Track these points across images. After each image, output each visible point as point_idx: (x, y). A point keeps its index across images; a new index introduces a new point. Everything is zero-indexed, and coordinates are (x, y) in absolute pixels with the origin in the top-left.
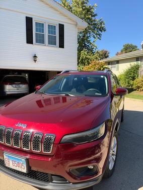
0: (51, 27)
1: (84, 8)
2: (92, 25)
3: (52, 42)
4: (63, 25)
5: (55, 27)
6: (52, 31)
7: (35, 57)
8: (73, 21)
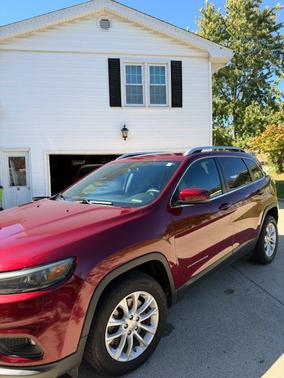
0: (156, 71)
1: (251, 16)
2: (271, 48)
3: (157, 98)
4: (180, 63)
5: (164, 68)
6: (157, 78)
7: (125, 129)
8: (201, 51)
